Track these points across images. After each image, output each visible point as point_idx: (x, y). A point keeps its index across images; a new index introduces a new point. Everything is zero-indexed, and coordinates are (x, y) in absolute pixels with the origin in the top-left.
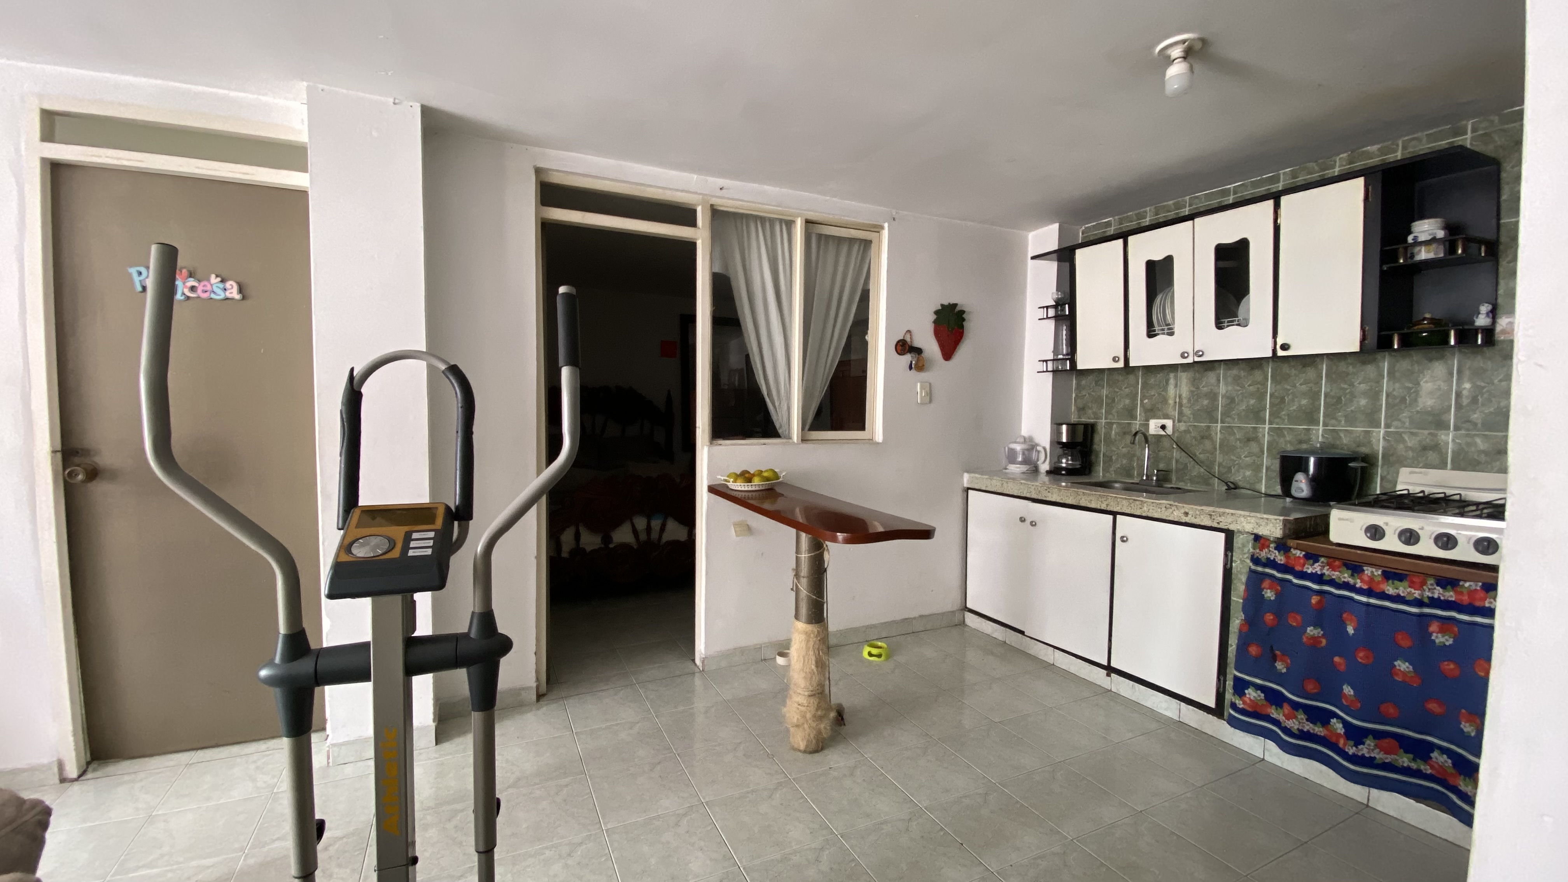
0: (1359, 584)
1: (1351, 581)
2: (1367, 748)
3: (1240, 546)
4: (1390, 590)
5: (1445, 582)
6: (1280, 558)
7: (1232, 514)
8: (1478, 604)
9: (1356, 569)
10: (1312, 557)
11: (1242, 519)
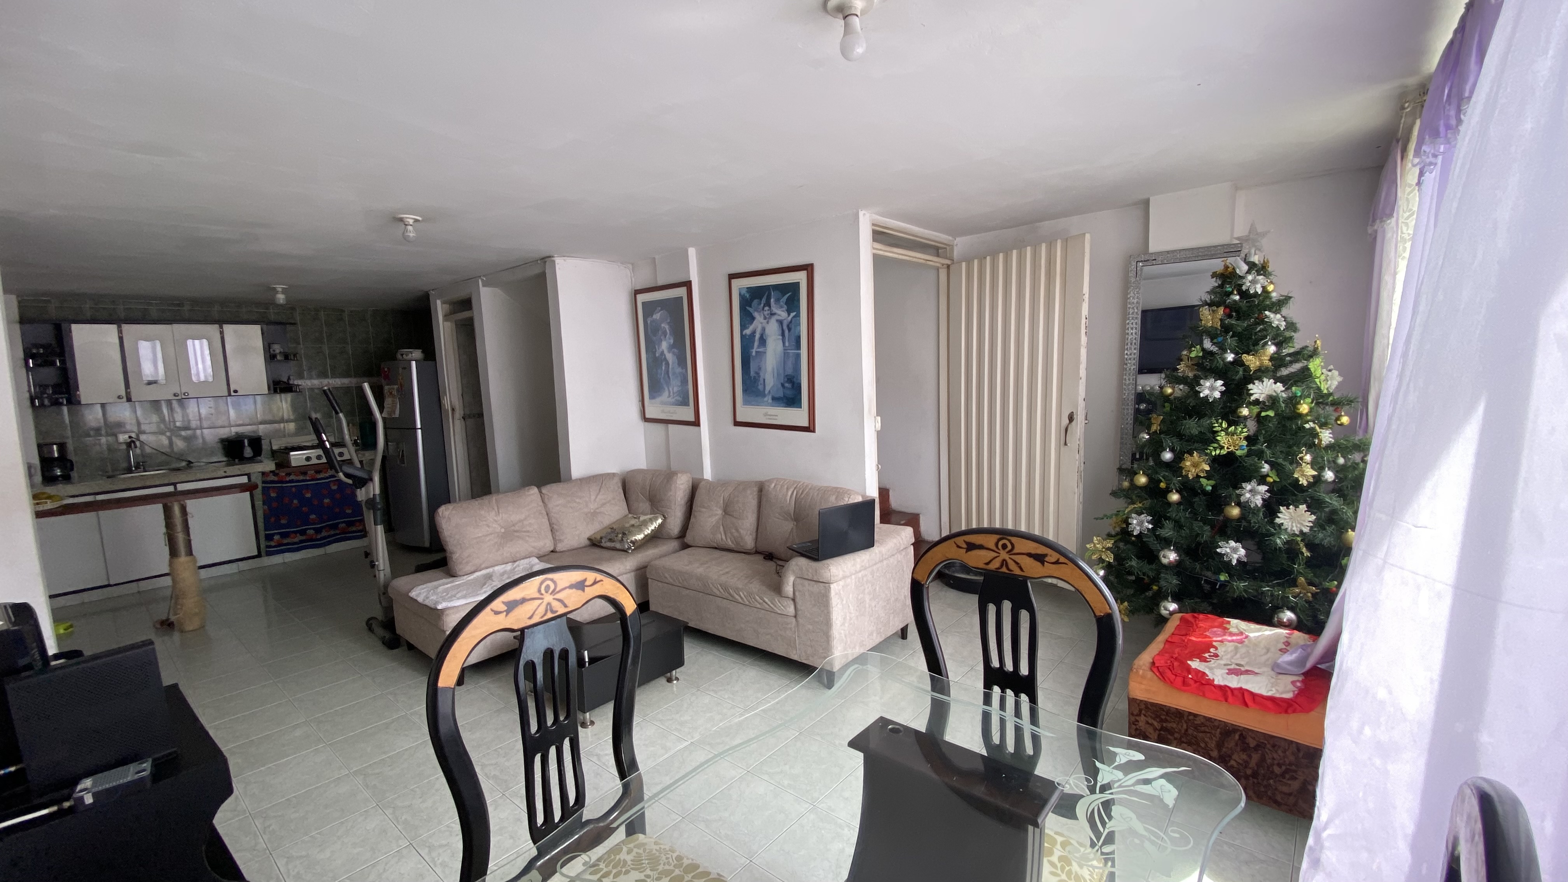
2: (324, 534)
3: (255, 479)
4: (317, 476)
6: (276, 479)
7: (254, 467)
11: (259, 467)
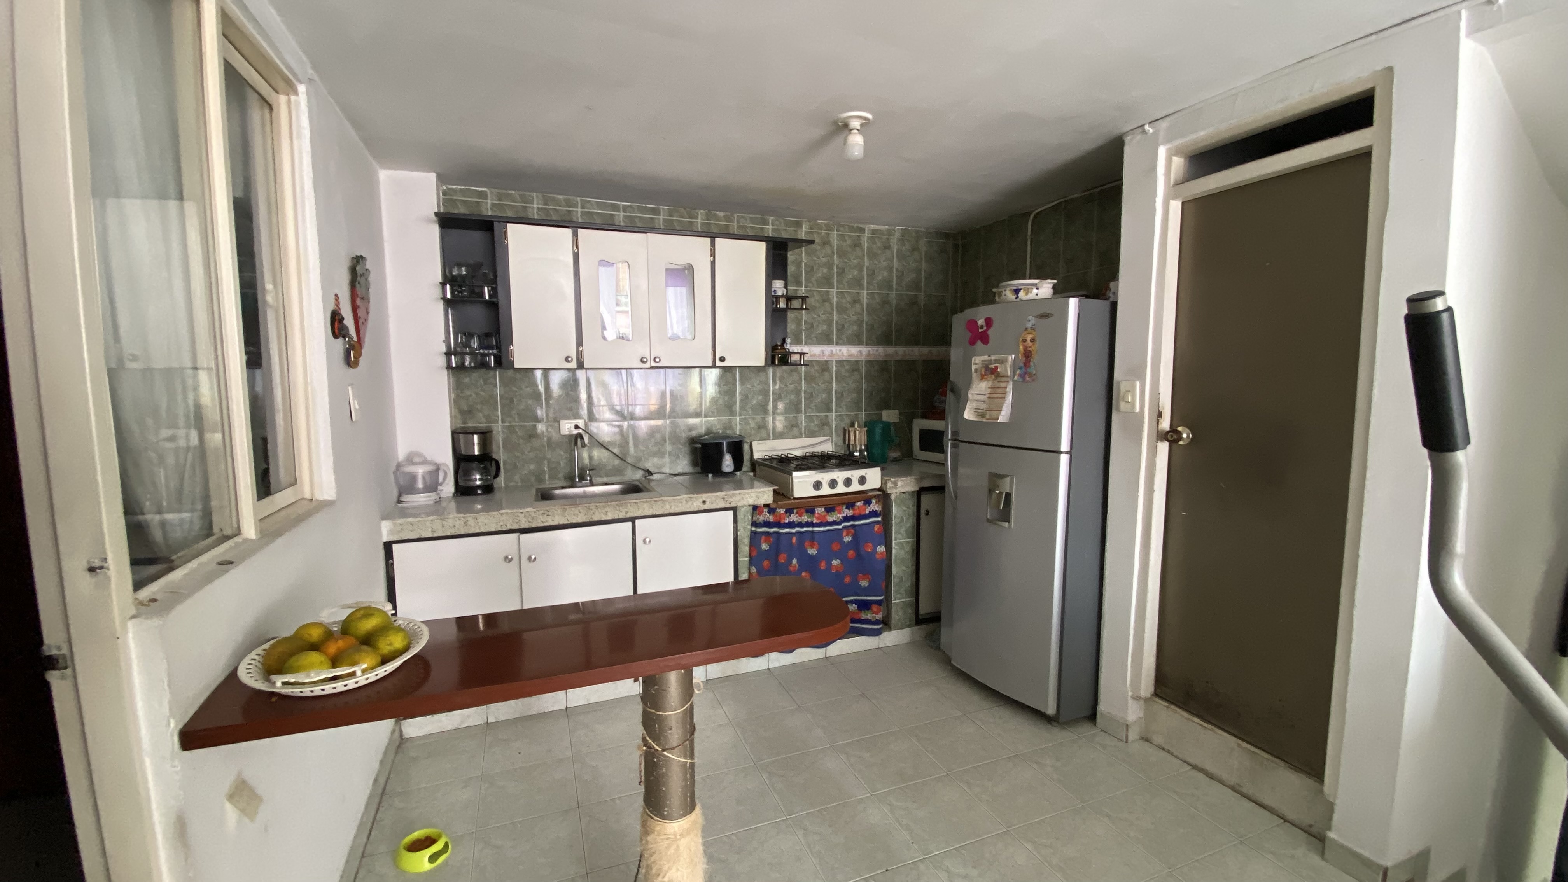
0: (815, 521)
1: (810, 520)
3: (742, 517)
4: (830, 519)
5: (851, 505)
6: (771, 519)
7: (740, 494)
8: (863, 513)
9: (811, 511)
10: (789, 511)
11: (747, 496)
